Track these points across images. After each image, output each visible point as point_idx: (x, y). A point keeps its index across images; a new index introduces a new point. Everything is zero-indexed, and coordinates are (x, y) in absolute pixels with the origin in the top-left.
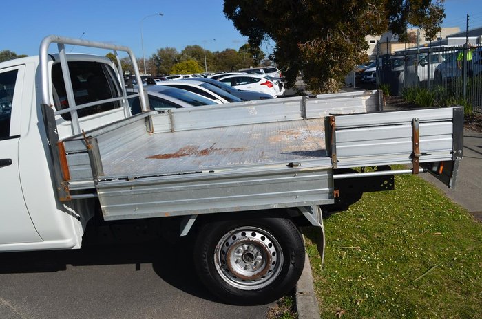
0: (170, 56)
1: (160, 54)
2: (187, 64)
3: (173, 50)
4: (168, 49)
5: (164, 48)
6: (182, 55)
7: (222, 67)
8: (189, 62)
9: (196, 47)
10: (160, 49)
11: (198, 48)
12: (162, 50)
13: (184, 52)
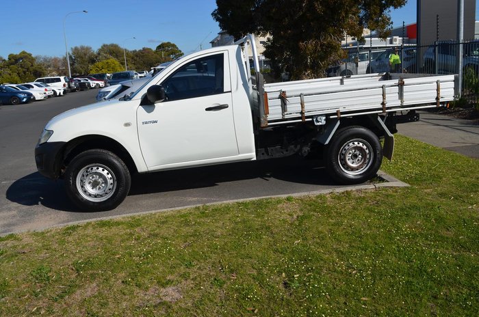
0: (85, 55)
1: (74, 53)
2: (107, 63)
3: (88, 49)
4: (82, 48)
5: (79, 46)
6: (99, 54)
7: (140, 66)
8: (109, 61)
9: (112, 45)
10: (73, 48)
11: (116, 46)
12: (76, 49)
13: (100, 50)
